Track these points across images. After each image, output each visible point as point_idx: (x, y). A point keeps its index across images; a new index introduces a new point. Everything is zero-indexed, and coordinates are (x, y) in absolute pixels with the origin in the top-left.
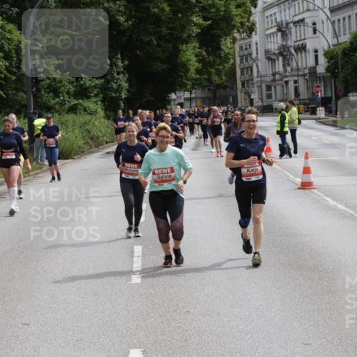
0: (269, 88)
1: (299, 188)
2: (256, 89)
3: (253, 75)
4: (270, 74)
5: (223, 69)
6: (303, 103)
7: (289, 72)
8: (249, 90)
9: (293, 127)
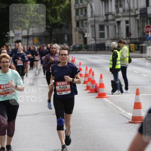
0: (102, 27)
1: (130, 122)
2: (89, 29)
3: (87, 15)
4: (103, 15)
5: (59, 9)
6: (133, 42)
7: (121, 13)
8: (83, 29)
9: (124, 65)
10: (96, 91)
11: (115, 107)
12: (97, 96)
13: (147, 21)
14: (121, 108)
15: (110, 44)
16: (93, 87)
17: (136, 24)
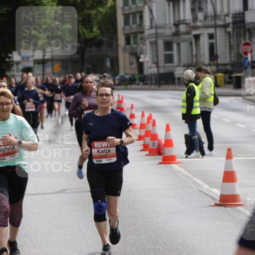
0: (168, 45)
1: (217, 205)
2: (148, 47)
3: (143, 24)
4: (170, 24)
5: (96, 15)
6: (222, 69)
7: (200, 21)
8: (137, 48)
9: (205, 108)
10: (158, 151)
11: (191, 179)
12: (161, 161)
13: (245, 35)
14: (201, 180)
15: (183, 74)
16: (154, 146)
17: (226, 39)
